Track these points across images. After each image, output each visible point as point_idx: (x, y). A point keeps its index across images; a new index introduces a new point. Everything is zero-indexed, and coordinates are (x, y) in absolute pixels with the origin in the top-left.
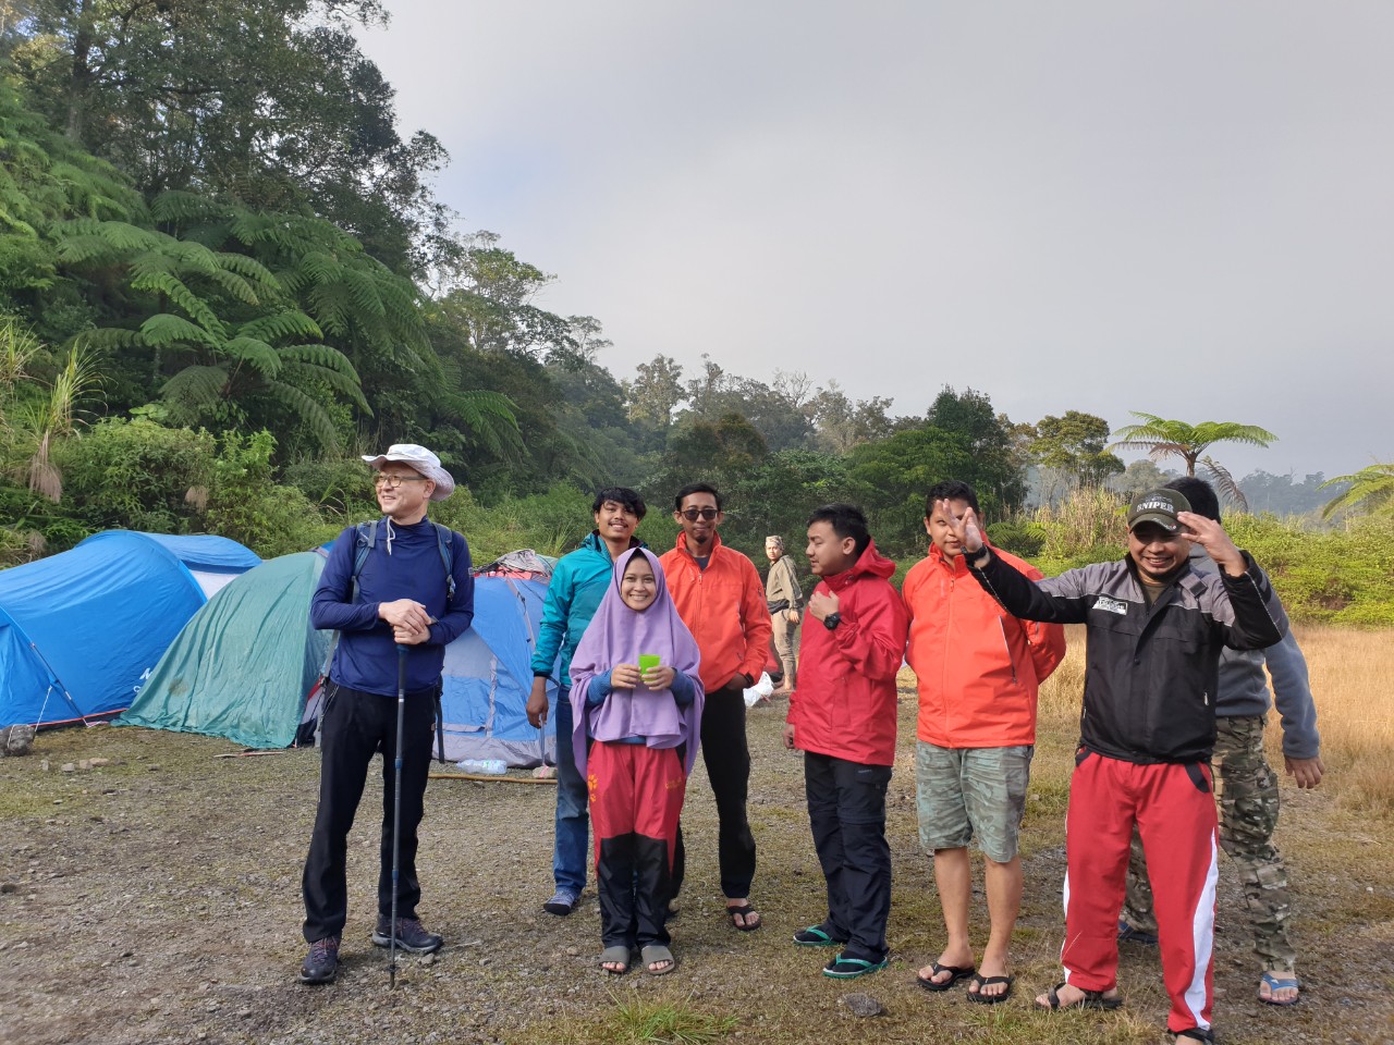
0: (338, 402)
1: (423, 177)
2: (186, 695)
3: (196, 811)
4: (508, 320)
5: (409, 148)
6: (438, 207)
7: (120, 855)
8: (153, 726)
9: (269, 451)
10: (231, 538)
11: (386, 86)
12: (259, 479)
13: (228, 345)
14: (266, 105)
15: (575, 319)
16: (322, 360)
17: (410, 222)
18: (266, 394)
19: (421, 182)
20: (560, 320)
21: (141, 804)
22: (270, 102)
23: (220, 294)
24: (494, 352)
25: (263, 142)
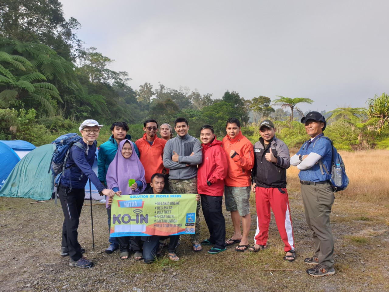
0: (52, 99)
1: (73, 31)
2: (17, 187)
3: (25, 219)
4: (101, 73)
5: (68, 22)
6: (79, 40)
7: (6, 232)
8: (7, 196)
9: (35, 115)
10: (25, 140)
11: (60, 3)
12: (32, 123)
13: (17, 83)
14: (22, 9)
15: (121, 73)
16: (47, 87)
17: (70, 45)
18: (30, 98)
19: (73, 33)
20: (116, 73)
21: (9, 218)
22: (23, 8)
23: (12, 67)
24: (97, 83)
25: (22, 20)
